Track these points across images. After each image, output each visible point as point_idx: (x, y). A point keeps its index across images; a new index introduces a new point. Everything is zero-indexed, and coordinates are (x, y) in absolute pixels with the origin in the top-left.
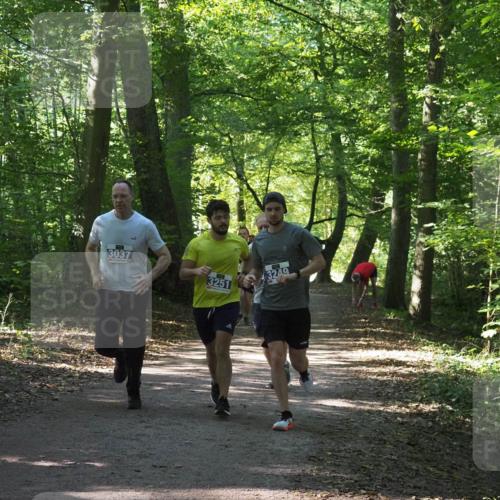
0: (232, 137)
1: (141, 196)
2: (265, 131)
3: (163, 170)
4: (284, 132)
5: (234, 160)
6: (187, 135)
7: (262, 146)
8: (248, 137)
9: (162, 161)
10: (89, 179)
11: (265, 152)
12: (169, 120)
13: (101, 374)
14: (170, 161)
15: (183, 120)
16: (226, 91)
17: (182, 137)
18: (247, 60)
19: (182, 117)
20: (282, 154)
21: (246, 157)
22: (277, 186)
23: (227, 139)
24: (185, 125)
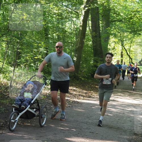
0: (121, 33)
1: (93, 50)
2: (131, 33)
4: (136, 34)
5: (121, 40)
6: (108, 33)
7: (129, 37)
8: (126, 34)
9: (100, 41)
10: (79, 45)
11: (130, 39)
12: (103, 28)
13: (78, 102)
14: (102, 40)
15: (107, 29)
16: (120, 21)
17: (106, 33)
18: (127, 12)
19: (107, 27)
20: (135, 39)
21: (124, 40)
22: (133, 48)
23: (119, 34)
24: (107, 30)
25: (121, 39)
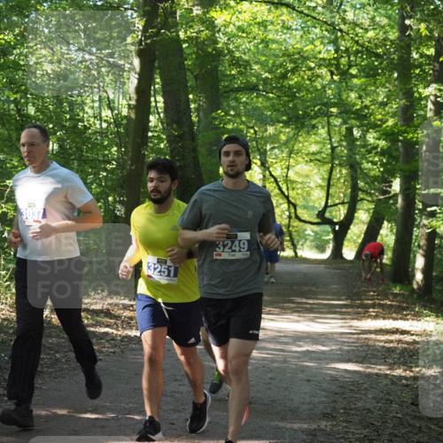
0: (256, 129)
2: (286, 124)
3: (196, 158)
4: (303, 126)
5: (259, 150)
6: (217, 128)
7: (283, 138)
8: (271, 130)
9: (194, 150)
10: (131, 165)
11: (286, 143)
12: (201, 114)
14: (202, 151)
15: (214, 114)
16: (252, 88)
17: (212, 129)
18: (271, 61)
19: (213, 111)
20: (301, 145)
21: (268, 147)
22: (296, 173)
23: (252, 131)
24: (215, 118)
25: (257, 146)
